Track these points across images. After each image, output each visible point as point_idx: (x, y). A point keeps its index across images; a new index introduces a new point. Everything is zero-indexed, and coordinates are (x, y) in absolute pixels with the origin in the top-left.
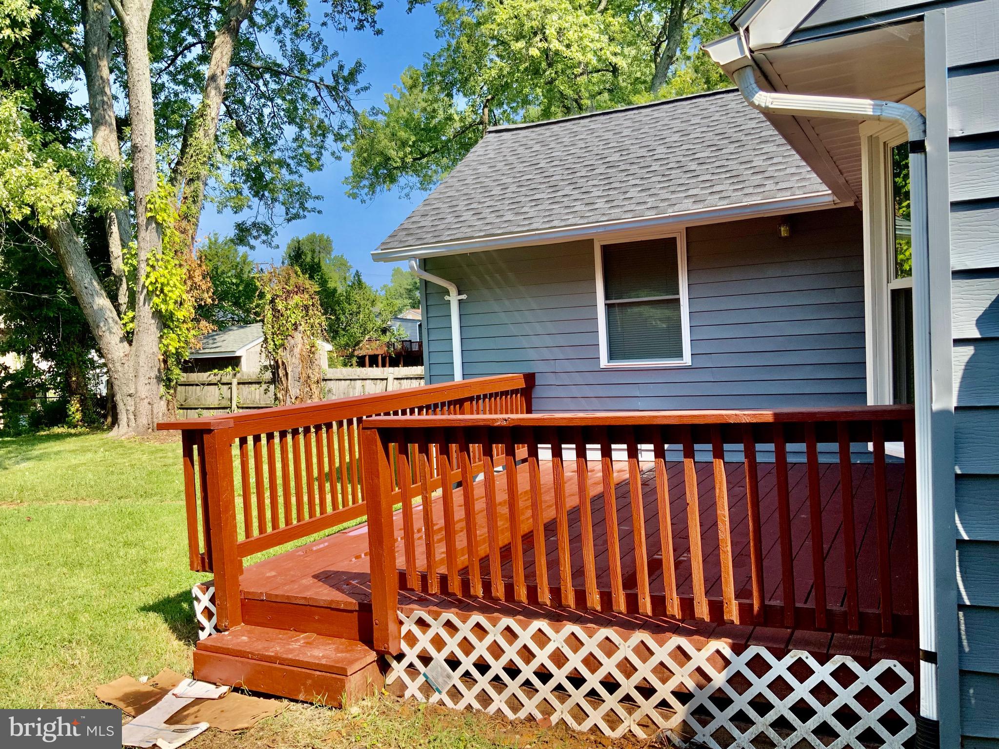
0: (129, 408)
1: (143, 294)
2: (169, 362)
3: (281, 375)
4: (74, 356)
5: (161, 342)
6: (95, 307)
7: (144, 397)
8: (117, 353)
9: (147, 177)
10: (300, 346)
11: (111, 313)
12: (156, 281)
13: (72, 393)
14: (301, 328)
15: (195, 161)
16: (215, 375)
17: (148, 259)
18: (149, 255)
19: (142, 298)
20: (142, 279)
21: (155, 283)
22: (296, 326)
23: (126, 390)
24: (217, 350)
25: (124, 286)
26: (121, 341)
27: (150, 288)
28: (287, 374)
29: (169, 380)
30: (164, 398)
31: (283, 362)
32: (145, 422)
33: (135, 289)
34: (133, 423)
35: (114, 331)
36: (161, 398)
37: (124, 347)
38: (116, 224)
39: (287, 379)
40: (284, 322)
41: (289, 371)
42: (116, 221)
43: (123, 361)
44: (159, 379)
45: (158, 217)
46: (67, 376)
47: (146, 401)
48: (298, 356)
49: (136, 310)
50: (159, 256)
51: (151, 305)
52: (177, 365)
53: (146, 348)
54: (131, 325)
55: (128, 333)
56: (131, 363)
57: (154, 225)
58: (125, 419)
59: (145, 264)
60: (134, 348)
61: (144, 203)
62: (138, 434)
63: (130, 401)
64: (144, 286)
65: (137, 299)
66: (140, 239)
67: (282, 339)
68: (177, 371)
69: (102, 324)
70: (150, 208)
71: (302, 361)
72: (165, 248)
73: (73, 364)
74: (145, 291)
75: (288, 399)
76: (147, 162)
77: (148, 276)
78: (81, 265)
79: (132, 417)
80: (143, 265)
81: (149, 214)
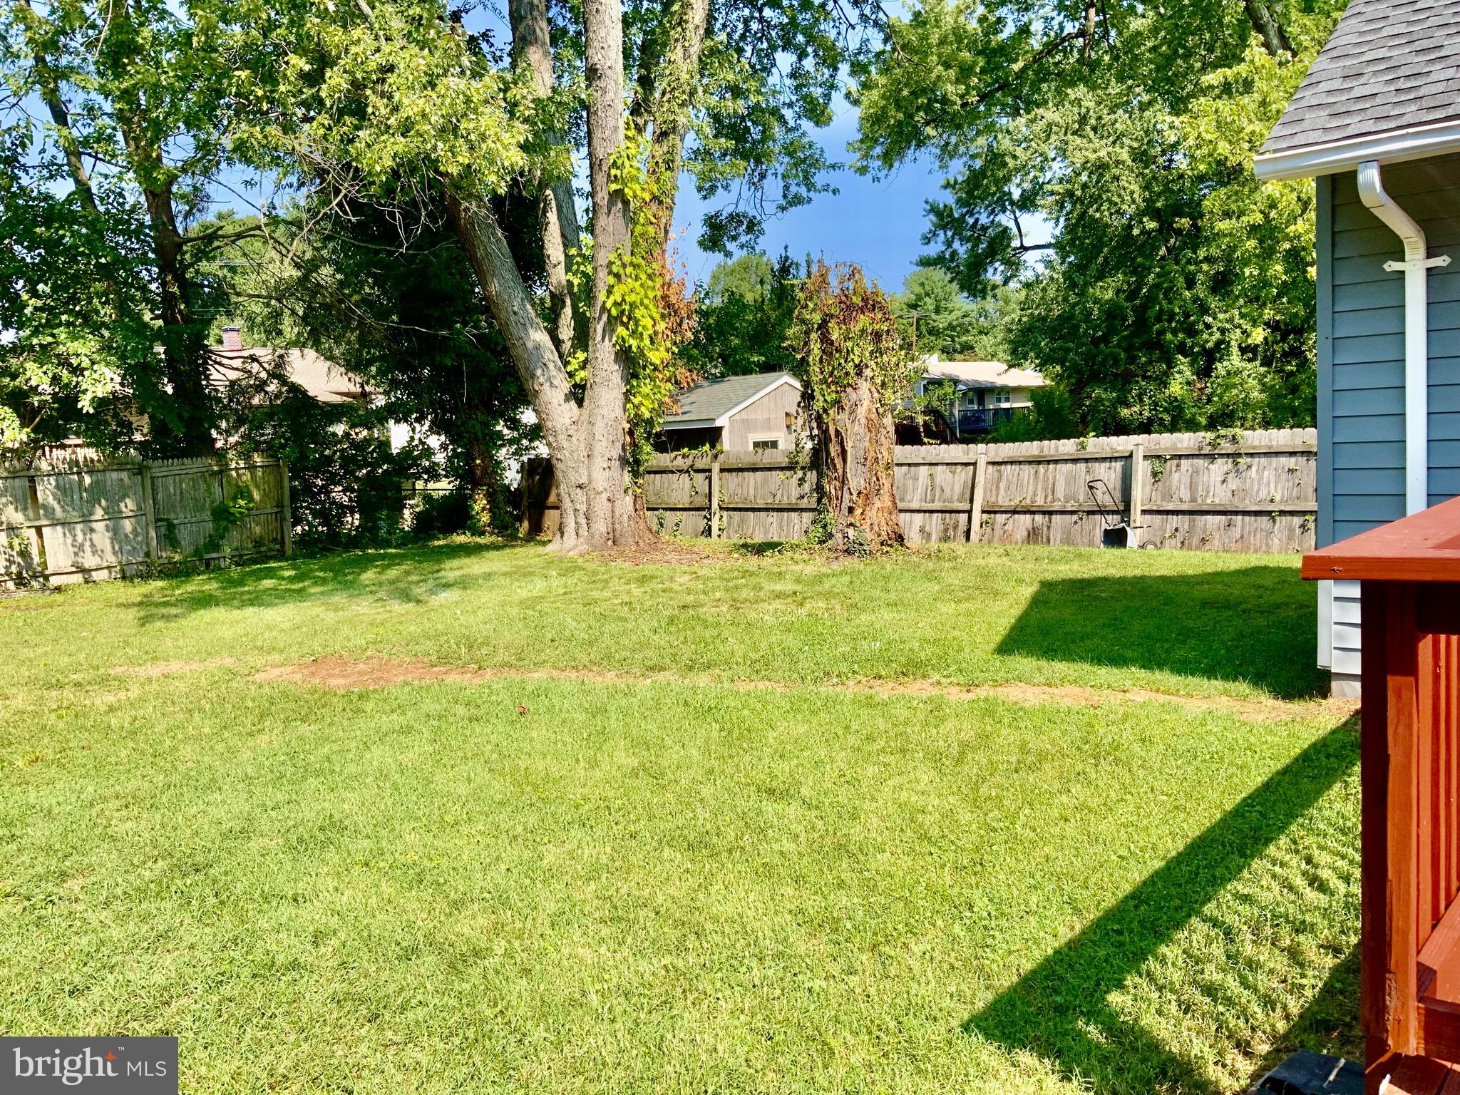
0: (578, 507)
1: (602, 323)
2: (637, 434)
3: (833, 454)
4: (478, 427)
5: (628, 400)
6: (530, 345)
7: (601, 489)
8: (561, 420)
9: (611, 123)
10: (866, 403)
11: (550, 355)
12: (623, 300)
13: (476, 484)
14: (868, 372)
15: (669, 101)
16: (684, 456)
17: (611, 263)
18: (612, 257)
19: (600, 328)
20: (602, 296)
21: (620, 304)
22: (859, 369)
23: (574, 478)
24: (686, 417)
25: (568, 311)
26: (567, 400)
27: (614, 312)
28: (844, 453)
29: (637, 462)
30: (630, 492)
31: (837, 431)
32: (603, 529)
33: (588, 314)
34: (584, 531)
35: (556, 382)
36: (626, 491)
37: (571, 409)
38: (554, 209)
39: (845, 461)
40: (842, 361)
41: (849, 446)
42: (553, 204)
43: (570, 432)
44: (624, 461)
45: (626, 190)
46: (468, 457)
47: (605, 496)
48: (863, 421)
49: (590, 349)
50: (627, 258)
51: (614, 339)
52: (647, 439)
53: (605, 412)
54: (582, 374)
55: (575, 386)
56: (583, 436)
57: (620, 205)
58: (573, 525)
59: (606, 271)
60: (585, 411)
61: (605, 168)
62: (595, 548)
63: (580, 495)
64: (603, 308)
65: (591, 330)
66: (598, 230)
67: (837, 392)
68: (647, 448)
69: (539, 372)
70: (616, 176)
71: (870, 430)
72: (635, 244)
73: (477, 439)
74: (605, 317)
75: (846, 496)
76: (610, 95)
77: (609, 292)
78: (508, 276)
79: (583, 521)
80: (602, 274)
81: (614, 187)
